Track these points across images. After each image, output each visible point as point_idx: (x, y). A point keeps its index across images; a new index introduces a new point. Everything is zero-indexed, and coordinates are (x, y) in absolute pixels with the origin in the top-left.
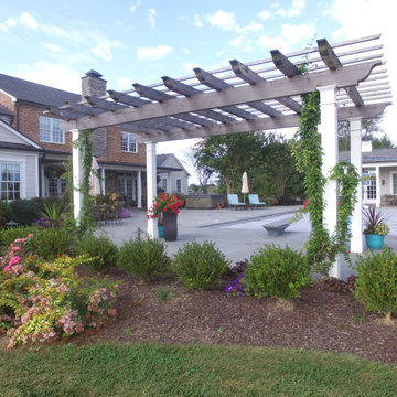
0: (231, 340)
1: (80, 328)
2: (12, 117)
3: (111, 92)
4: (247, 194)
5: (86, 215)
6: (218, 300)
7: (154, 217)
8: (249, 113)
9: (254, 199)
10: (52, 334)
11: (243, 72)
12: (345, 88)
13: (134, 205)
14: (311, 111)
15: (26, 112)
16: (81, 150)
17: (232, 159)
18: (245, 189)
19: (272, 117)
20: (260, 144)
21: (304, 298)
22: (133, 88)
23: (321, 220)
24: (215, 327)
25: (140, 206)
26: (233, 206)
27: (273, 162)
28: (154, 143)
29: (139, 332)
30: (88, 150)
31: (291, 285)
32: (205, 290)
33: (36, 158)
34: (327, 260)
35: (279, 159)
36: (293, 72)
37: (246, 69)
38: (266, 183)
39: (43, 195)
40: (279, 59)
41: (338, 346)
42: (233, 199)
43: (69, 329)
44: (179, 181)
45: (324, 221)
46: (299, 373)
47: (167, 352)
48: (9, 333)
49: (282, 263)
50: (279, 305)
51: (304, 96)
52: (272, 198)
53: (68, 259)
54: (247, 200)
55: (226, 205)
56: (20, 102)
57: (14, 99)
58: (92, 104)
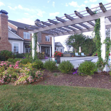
0: (74, 85)
1: (33, 81)
2: (16, 32)
3: (42, 22)
4: (81, 53)
5: (36, 56)
6: (71, 76)
7: (54, 57)
8: (80, 28)
9: (83, 54)
10: (26, 82)
11: (78, 14)
12: (107, 17)
13: (49, 56)
14: (98, 24)
15: (20, 31)
16: (34, 38)
17: (76, 43)
18: (80, 51)
19: (87, 28)
20: (84, 39)
21: (95, 76)
22: (48, 20)
23: (101, 55)
24: (70, 82)
25: (50, 56)
26: (76, 56)
27: (88, 44)
28: (54, 37)
29: (49, 83)
30: (36, 38)
31: (91, 71)
32: (67, 74)
33: (22, 43)
34: (102, 67)
35: (90, 43)
36: (92, 14)
37: (79, 13)
38: (86, 50)
39: (25, 53)
40: (88, 10)
41: (104, 87)
42: (77, 54)
43: (30, 81)
44: (61, 50)
45: (101, 56)
46: (93, 93)
47: (56, 87)
48: (15, 82)
49: (89, 65)
50: (88, 77)
51: (96, 20)
52: (88, 54)
53: (30, 64)
54: (81, 54)
55: (75, 56)
56: (18, 28)
57: (17, 27)
58: (37, 25)
